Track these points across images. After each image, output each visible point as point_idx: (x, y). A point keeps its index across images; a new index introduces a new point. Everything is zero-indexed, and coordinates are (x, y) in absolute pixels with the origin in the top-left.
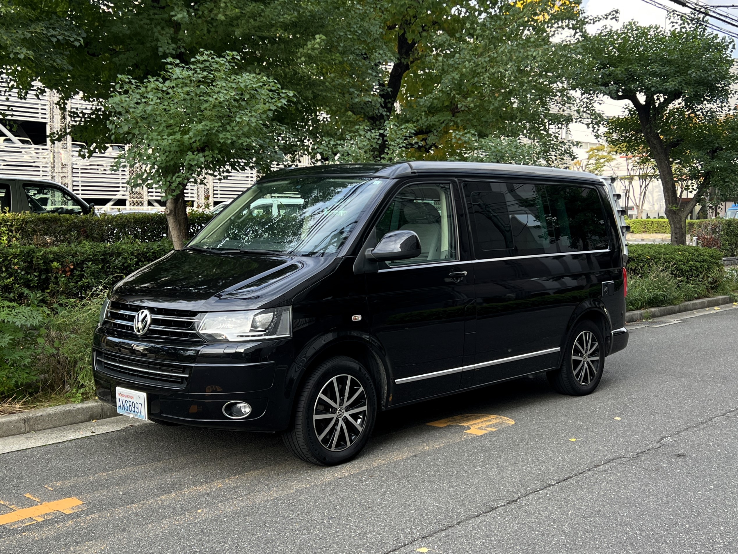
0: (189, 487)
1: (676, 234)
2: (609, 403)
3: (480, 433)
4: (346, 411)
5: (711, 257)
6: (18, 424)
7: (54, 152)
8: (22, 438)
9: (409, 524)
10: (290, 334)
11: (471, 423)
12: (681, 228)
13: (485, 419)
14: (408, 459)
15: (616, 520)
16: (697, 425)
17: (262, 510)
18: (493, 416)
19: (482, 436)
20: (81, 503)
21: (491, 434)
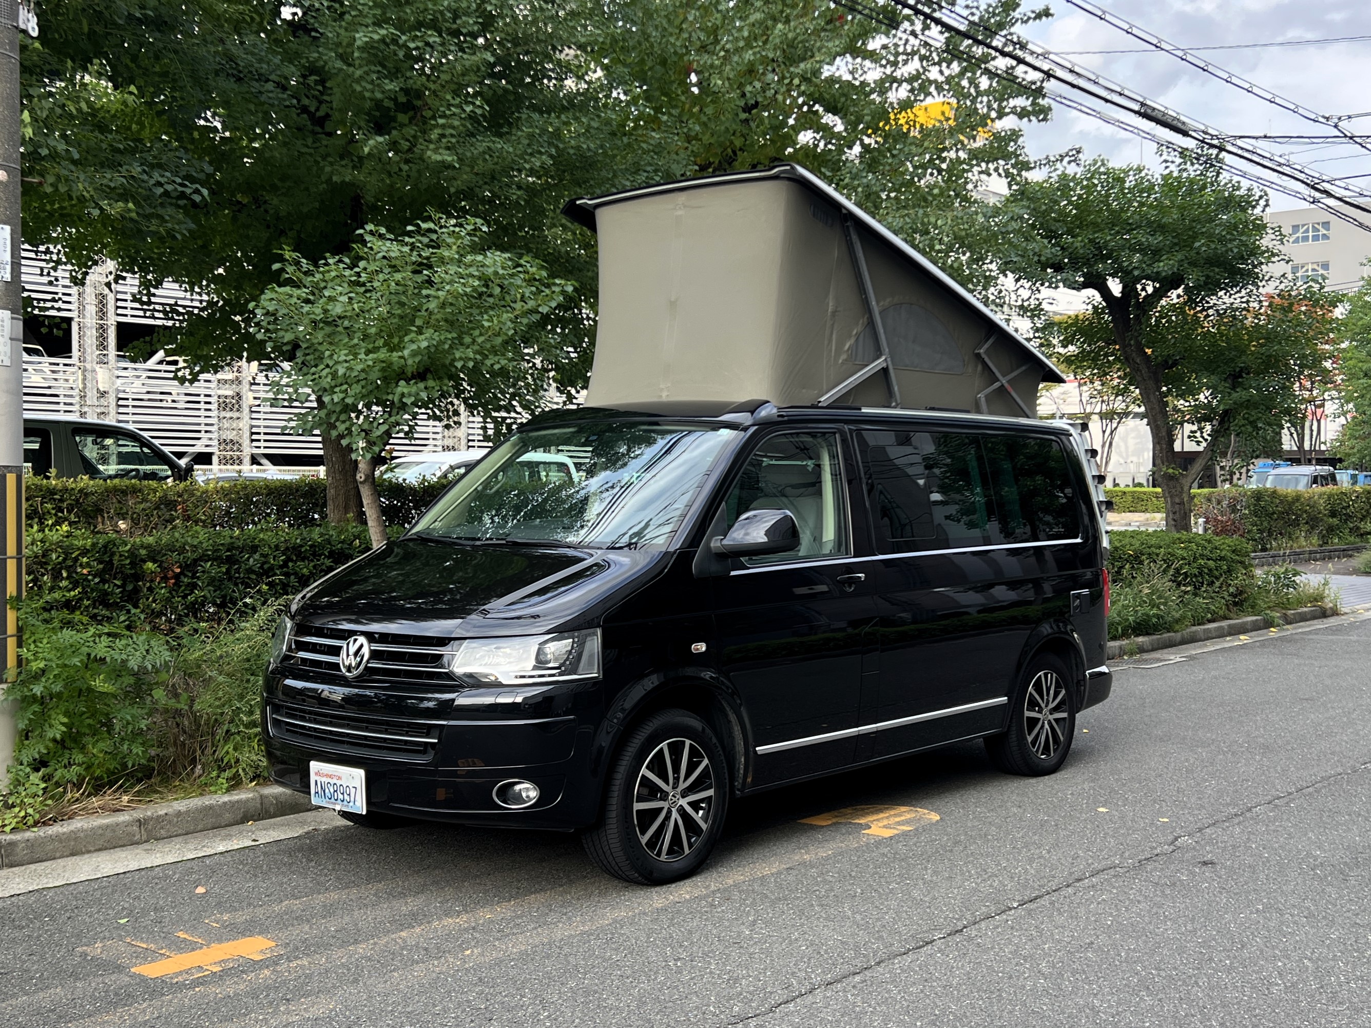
0: (440, 919)
1: (1174, 513)
2: (1086, 786)
3: (888, 833)
4: (683, 797)
5: (1233, 551)
6: (129, 829)
7: (85, 370)
8: (139, 850)
9: (802, 965)
10: (598, 672)
11: (870, 818)
12: (1182, 503)
13: (892, 812)
14: (779, 873)
15: (1119, 955)
16: (1228, 819)
17: (566, 950)
18: (903, 809)
19: (891, 838)
20: (274, 944)
21: (905, 834)
